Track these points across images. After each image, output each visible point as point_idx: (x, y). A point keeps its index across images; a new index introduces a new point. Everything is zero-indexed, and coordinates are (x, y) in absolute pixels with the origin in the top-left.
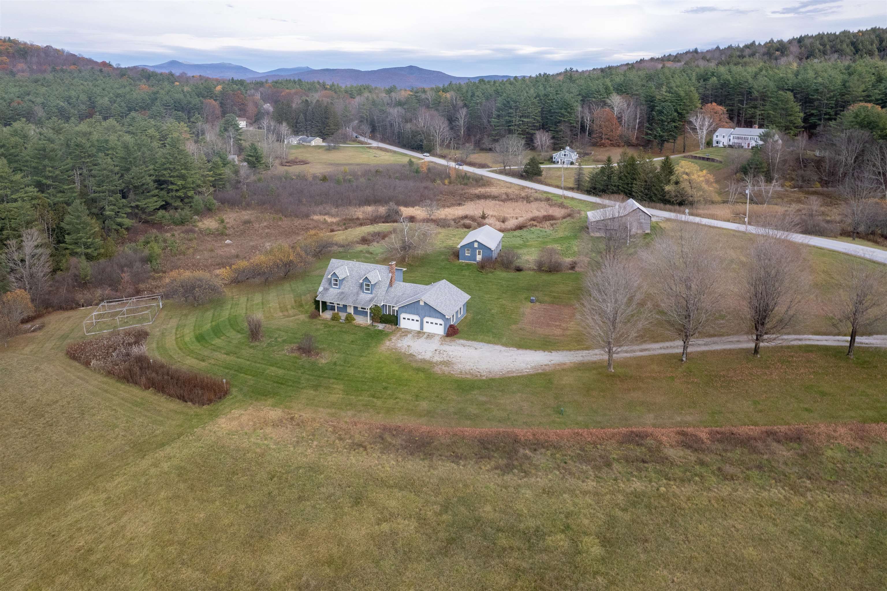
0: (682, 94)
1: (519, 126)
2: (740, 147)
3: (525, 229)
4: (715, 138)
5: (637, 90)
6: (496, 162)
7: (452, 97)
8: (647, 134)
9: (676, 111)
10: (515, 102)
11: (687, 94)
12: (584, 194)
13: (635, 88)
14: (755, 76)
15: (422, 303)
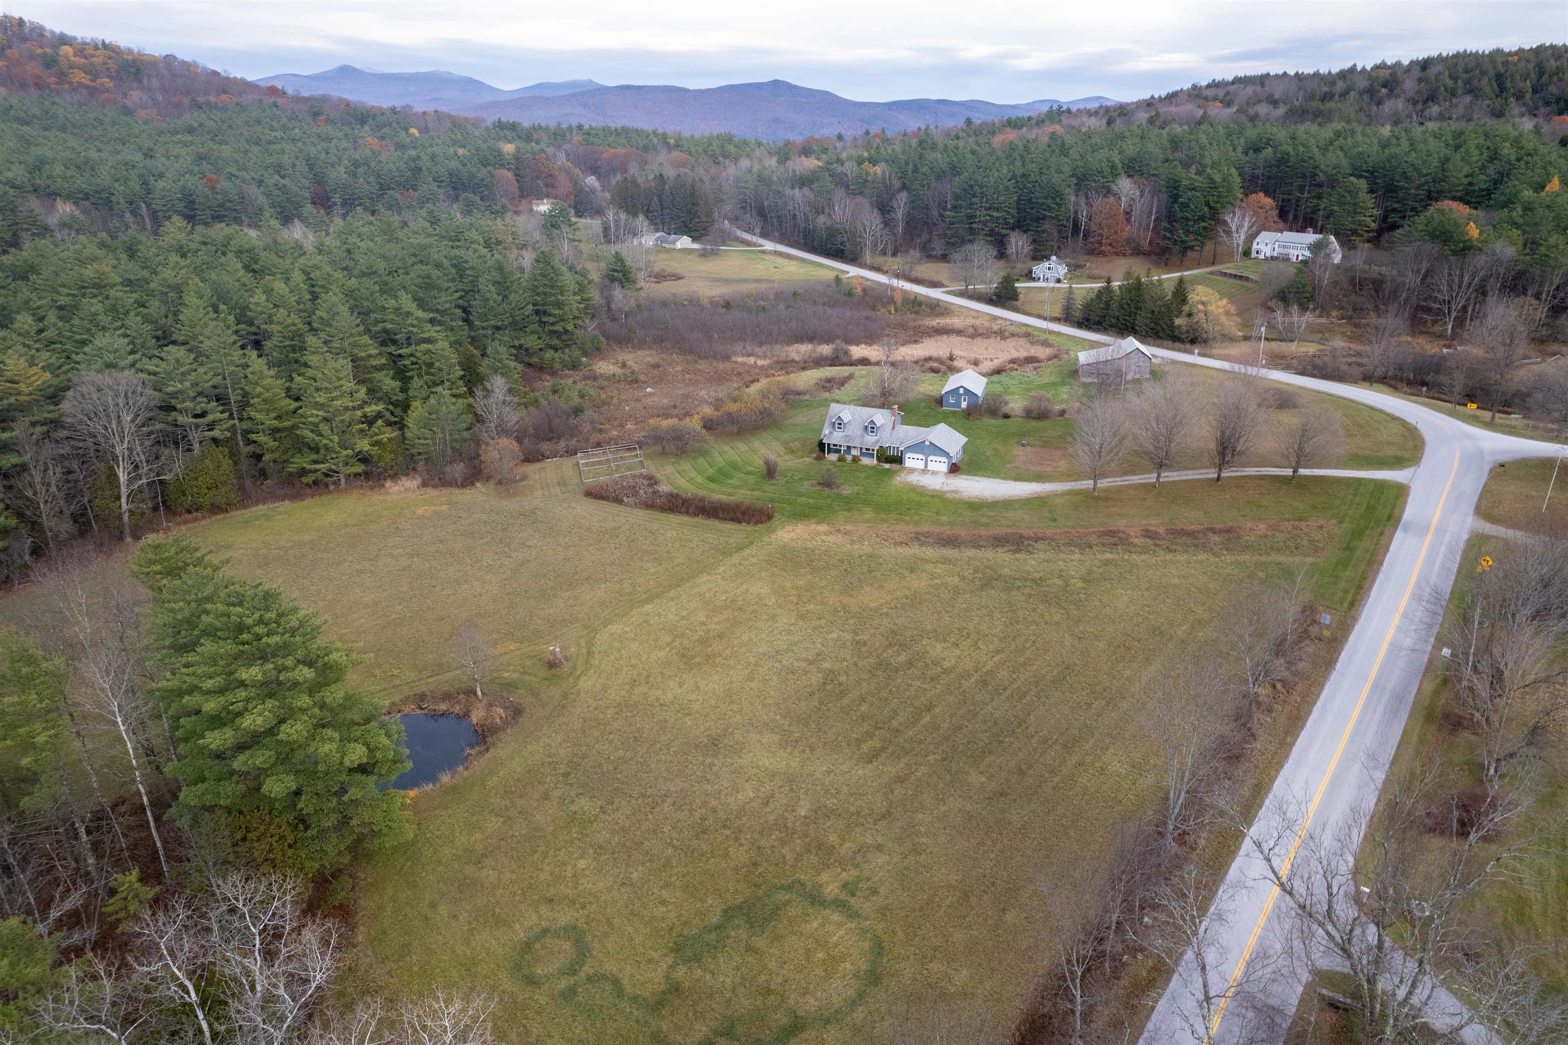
0: (1218, 178)
1: (985, 223)
2: (1286, 259)
3: (1004, 374)
4: (1255, 246)
5: (1156, 169)
6: (953, 279)
7: (884, 173)
8: (1165, 238)
9: (1207, 204)
10: (982, 187)
11: (1224, 180)
12: (1073, 326)
13: (1153, 165)
14: (1324, 150)
15: (927, 443)
